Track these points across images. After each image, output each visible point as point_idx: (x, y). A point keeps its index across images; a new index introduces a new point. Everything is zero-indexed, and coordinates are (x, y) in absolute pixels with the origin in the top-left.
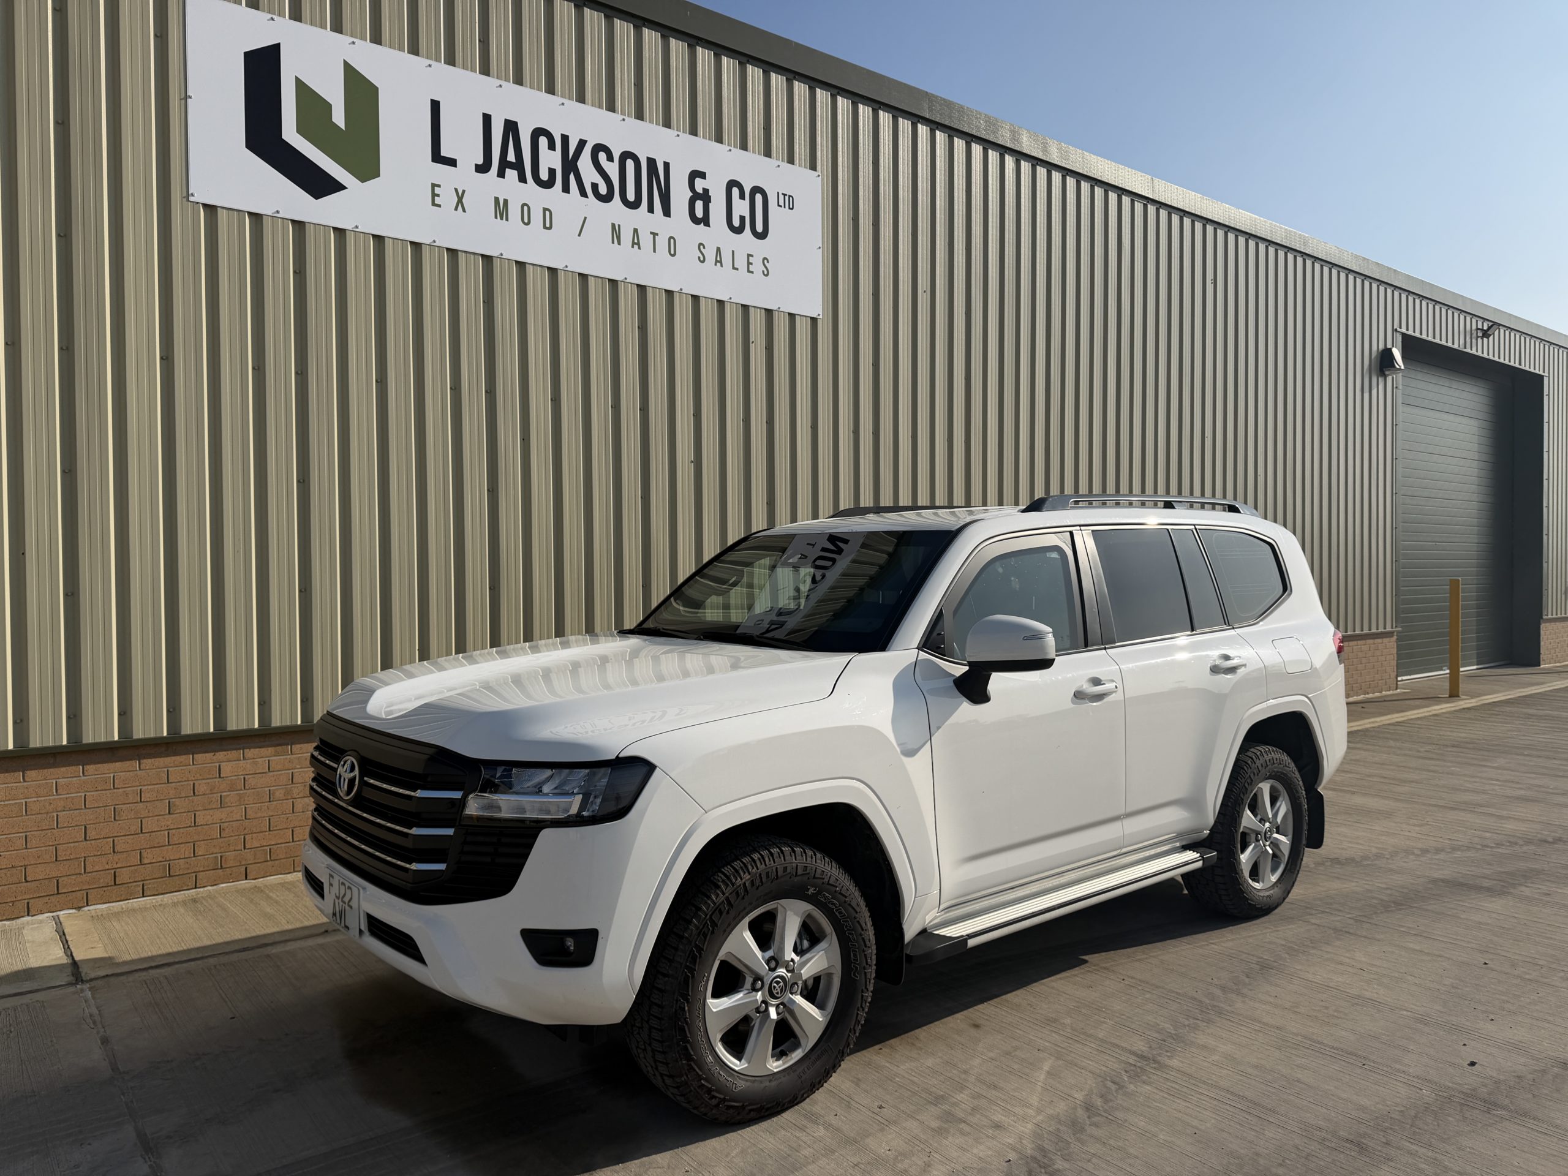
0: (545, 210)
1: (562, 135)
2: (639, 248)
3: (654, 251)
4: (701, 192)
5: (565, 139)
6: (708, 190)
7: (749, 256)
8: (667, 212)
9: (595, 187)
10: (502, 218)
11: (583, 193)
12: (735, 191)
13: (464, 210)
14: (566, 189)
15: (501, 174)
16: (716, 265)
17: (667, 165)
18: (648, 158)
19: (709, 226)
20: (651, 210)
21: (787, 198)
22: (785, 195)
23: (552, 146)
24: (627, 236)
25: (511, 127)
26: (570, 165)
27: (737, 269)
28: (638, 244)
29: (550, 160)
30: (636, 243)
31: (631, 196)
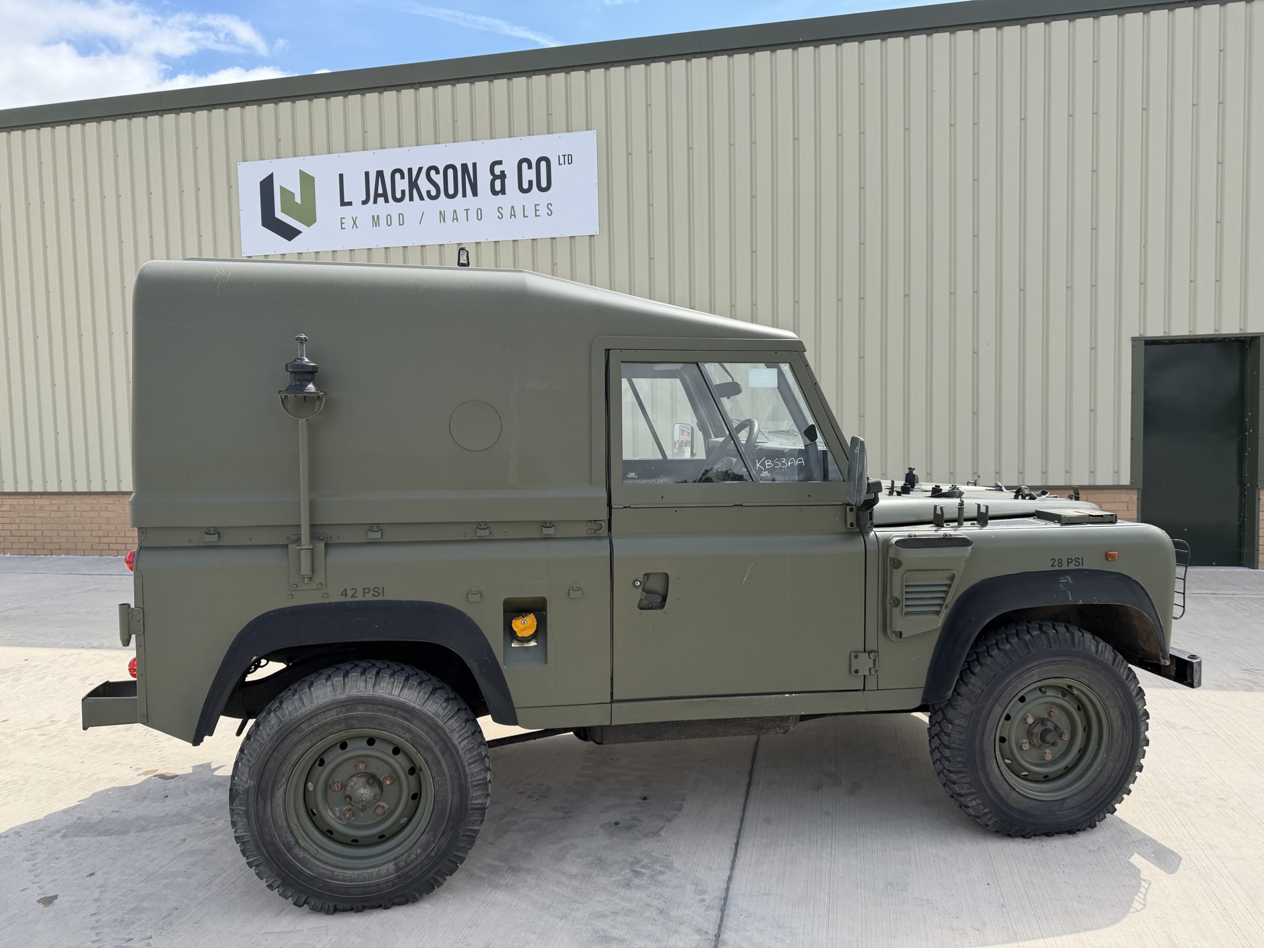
0: (399, 214)
1: (409, 169)
2: (457, 221)
3: (467, 220)
4: (499, 174)
5: (410, 170)
6: (504, 171)
7: (536, 205)
8: (475, 193)
9: (428, 192)
10: (376, 226)
11: (422, 198)
12: (525, 165)
13: (357, 227)
14: (411, 199)
15: (375, 202)
16: (511, 218)
17: (474, 165)
18: (463, 165)
19: (505, 194)
20: (464, 195)
21: (566, 157)
22: (564, 156)
23: (402, 177)
24: (449, 216)
25: (380, 174)
26: (413, 185)
27: (527, 217)
28: (457, 219)
29: (402, 185)
30: (455, 219)
31: (451, 191)
